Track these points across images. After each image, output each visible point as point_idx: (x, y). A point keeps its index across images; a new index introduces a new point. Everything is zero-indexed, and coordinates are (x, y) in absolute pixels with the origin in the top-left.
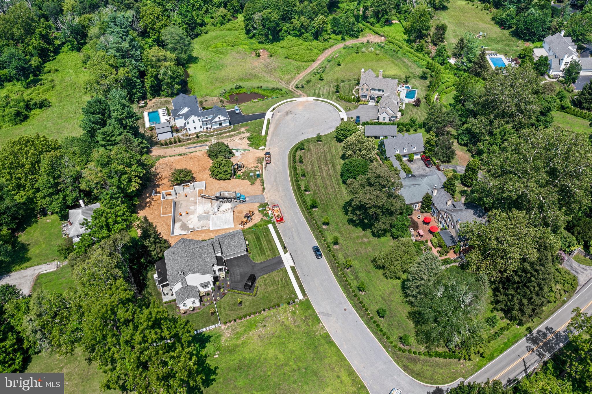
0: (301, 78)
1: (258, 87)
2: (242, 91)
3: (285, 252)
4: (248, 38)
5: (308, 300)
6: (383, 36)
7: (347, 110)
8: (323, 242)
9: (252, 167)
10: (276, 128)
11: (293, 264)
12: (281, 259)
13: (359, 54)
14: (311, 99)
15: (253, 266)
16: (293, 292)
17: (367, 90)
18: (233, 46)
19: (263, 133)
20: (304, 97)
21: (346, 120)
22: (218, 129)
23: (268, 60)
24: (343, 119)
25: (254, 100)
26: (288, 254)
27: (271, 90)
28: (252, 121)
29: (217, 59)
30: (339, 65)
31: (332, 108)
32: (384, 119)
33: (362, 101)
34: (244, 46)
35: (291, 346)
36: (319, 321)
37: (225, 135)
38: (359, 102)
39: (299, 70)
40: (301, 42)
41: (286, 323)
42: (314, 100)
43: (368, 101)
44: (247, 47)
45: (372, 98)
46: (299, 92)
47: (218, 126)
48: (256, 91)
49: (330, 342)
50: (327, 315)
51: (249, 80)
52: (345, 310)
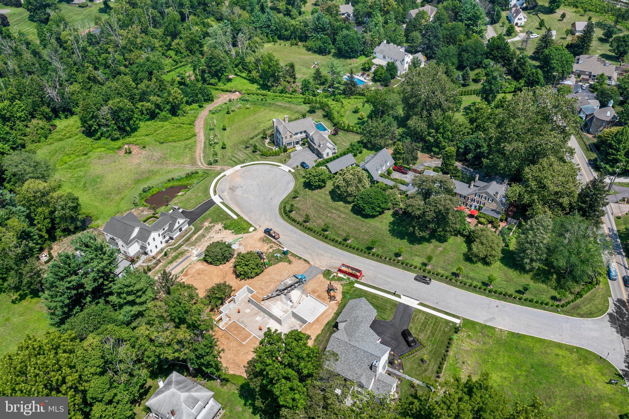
0: (202, 155)
1: (169, 181)
2: (155, 191)
3: (399, 296)
4: (96, 140)
5: (464, 319)
6: (236, 91)
7: (284, 162)
8: (416, 270)
9: (268, 250)
10: (239, 206)
11: (418, 302)
12: (404, 304)
13: (232, 114)
14: (238, 167)
15: (392, 325)
16: (447, 322)
17: (291, 136)
18: (86, 154)
19: (235, 217)
20: (229, 169)
21: (293, 171)
22: (181, 237)
23: (144, 152)
24: (290, 171)
25: (179, 194)
26: (402, 296)
27: (186, 177)
28: (208, 212)
29: (81, 174)
30: (224, 129)
31: (268, 167)
32: (328, 154)
33: (289, 149)
34: (99, 150)
35: (501, 361)
36: (494, 328)
37: (194, 238)
38: (286, 151)
39: (191, 148)
40: (160, 124)
41: (475, 348)
42: (242, 167)
43: (294, 147)
44: (103, 149)
45: (297, 143)
46: (218, 168)
47: (179, 233)
48: (170, 184)
49: (519, 336)
50: (492, 319)
51: (148, 179)
52: (497, 306)
